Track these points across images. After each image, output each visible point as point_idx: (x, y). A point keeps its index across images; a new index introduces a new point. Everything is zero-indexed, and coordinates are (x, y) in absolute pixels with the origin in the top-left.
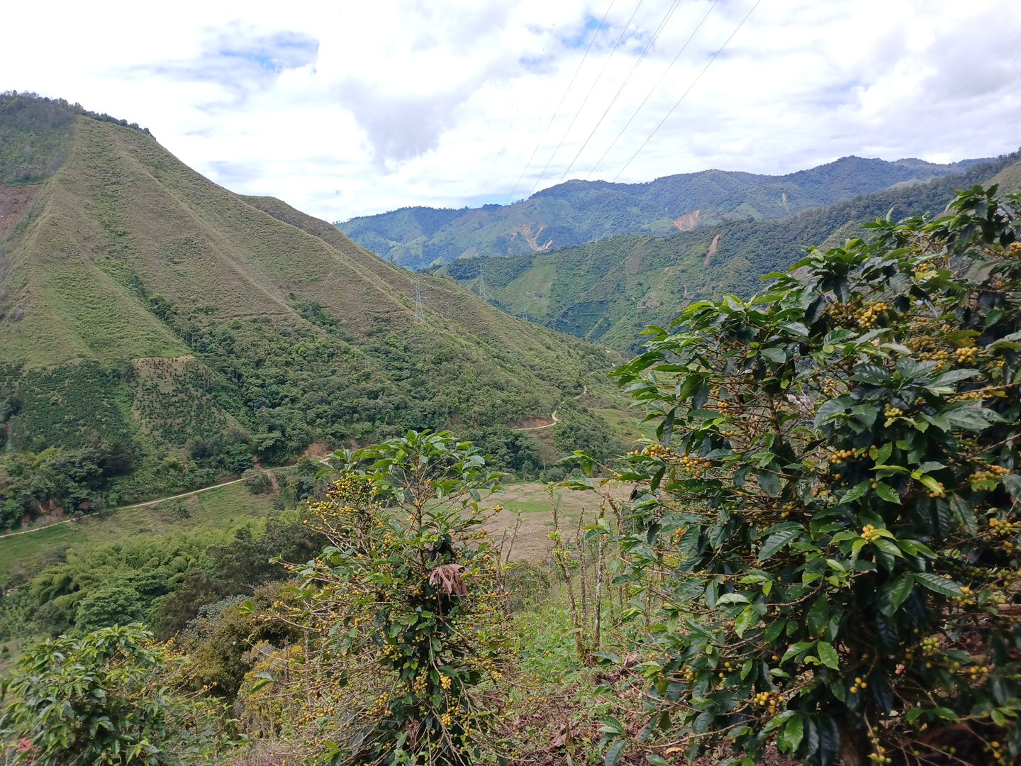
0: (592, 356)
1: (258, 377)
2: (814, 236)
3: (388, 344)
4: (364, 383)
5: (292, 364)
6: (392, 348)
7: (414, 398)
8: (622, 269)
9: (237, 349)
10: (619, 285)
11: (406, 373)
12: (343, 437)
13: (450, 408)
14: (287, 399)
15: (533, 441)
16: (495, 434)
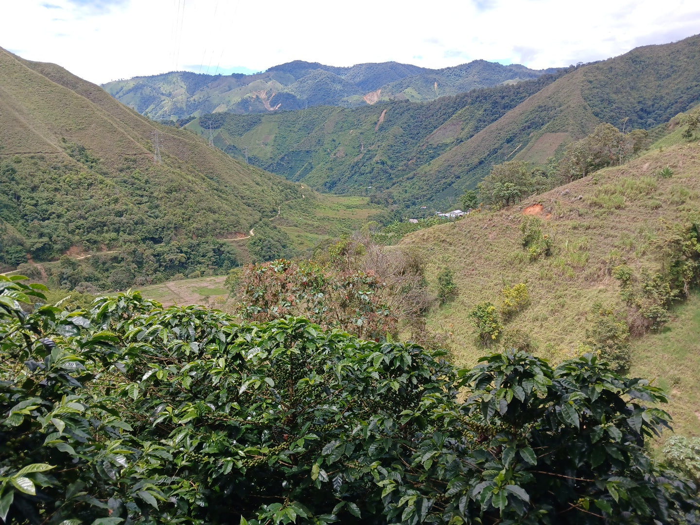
0: (289, 190)
1: (33, 198)
2: (444, 114)
3: (134, 177)
4: (113, 205)
5: (60, 190)
6: (136, 181)
7: (150, 216)
8: (322, 129)
9: (17, 177)
10: (319, 140)
11: (145, 199)
12: (95, 242)
13: (175, 224)
14: (54, 215)
15: (233, 248)
16: (207, 243)
